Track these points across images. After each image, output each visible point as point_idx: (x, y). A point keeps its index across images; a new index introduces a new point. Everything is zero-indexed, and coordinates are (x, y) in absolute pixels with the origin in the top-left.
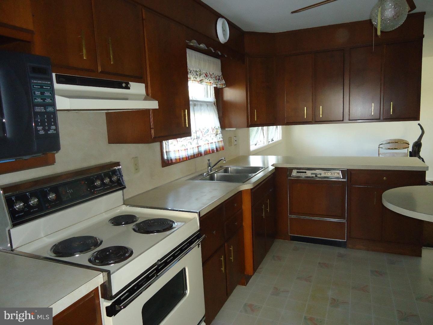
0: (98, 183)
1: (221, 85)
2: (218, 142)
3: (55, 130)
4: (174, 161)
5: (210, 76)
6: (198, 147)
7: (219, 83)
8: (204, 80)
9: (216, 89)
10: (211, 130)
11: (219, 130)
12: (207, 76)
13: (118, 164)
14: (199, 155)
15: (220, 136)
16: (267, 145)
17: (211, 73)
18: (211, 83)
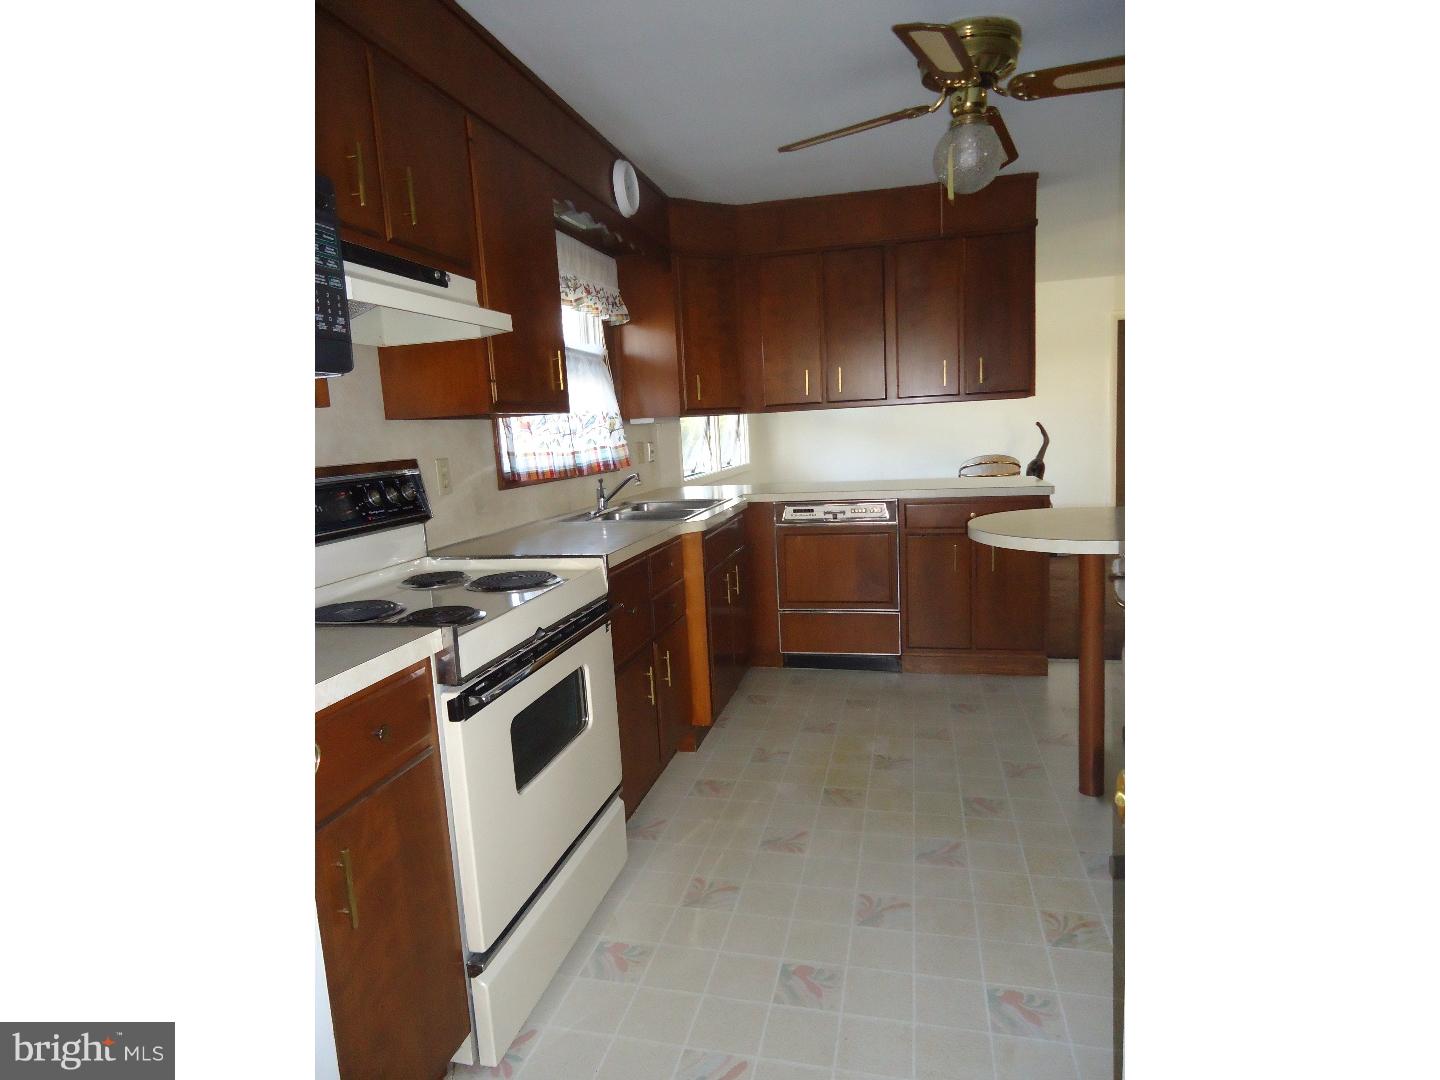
0: (375, 498)
1: (620, 317)
2: (616, 448)
3: (344, 326)
4: (524, 479)
5: (594, 293)
6: (573, 453)
7: (615, 312)
8: (585, 300)
9: (606, 324)
10: (600, 418)
11: (618, 421)
12: (588, 292)
13: (413, 464)
14: (576, 472)
15: (620, 433)
16: (719, 473)
17: (598, 289)
18: (597, 309)
